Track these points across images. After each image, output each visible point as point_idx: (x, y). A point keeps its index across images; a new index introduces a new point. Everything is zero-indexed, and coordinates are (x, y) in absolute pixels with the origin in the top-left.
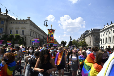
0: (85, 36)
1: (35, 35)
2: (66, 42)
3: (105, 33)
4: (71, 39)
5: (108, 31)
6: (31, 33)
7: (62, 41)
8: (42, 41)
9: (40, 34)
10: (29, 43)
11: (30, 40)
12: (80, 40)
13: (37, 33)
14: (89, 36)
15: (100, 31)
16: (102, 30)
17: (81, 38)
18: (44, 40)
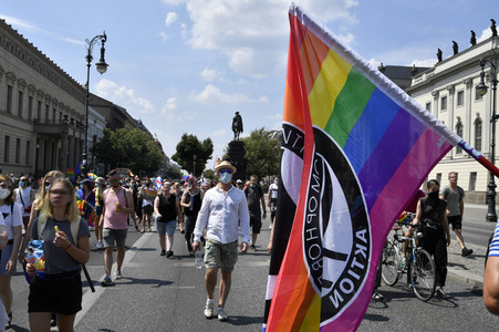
2: (208, 142)
3: (436, 95)
4: (238, 125)
5: (452, 90)
7: (185, 137)
8: (58, 137)
9: (41, 93)
13: (22, 83)
15: (414, 82)
16: (424, 77)
18: (71, 132)
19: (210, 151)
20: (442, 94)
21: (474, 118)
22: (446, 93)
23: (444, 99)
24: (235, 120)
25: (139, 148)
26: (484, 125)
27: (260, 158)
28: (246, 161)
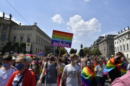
0: (99, 42)
1: (41, 42)
2: (76, 50)
3: (119, 40)
4: (82, 46)
5: (122, 39)
6: (37, 40)
7: (72, 49)
8: (49, 49)
9: (46, 41)
10: (35, 51)
11: (36, 48)
12: (93, 48)
13: (43, 40)
14: (103, 44)
15: (114, 38)
16: (116, 37)
17: (94, 45)
18: (51, 48)
19: (76, 51)
20: (120, 40)
21: (127, 44)
22: (121, 39)
23: (121, 40)
24: (81, 45)
25: (63, 51)
26: (129, 45)
27: (86, 52)
28: (83, 53)
